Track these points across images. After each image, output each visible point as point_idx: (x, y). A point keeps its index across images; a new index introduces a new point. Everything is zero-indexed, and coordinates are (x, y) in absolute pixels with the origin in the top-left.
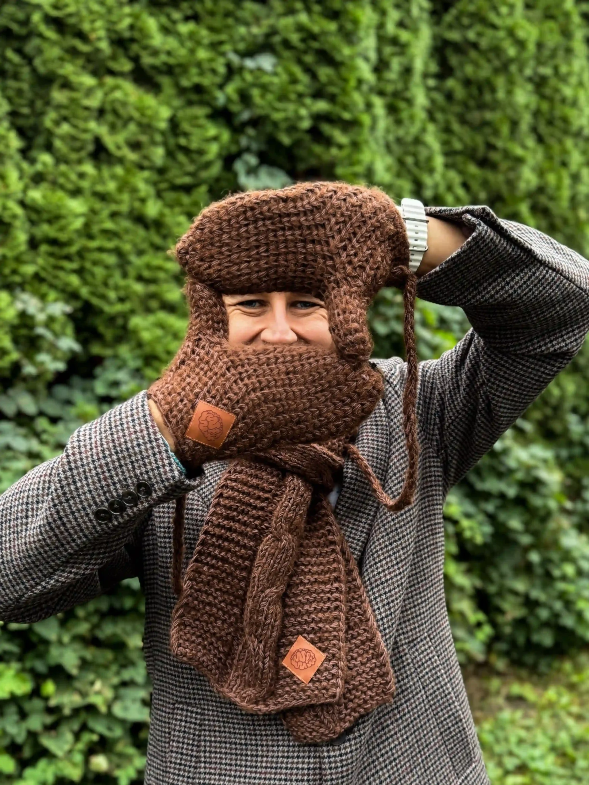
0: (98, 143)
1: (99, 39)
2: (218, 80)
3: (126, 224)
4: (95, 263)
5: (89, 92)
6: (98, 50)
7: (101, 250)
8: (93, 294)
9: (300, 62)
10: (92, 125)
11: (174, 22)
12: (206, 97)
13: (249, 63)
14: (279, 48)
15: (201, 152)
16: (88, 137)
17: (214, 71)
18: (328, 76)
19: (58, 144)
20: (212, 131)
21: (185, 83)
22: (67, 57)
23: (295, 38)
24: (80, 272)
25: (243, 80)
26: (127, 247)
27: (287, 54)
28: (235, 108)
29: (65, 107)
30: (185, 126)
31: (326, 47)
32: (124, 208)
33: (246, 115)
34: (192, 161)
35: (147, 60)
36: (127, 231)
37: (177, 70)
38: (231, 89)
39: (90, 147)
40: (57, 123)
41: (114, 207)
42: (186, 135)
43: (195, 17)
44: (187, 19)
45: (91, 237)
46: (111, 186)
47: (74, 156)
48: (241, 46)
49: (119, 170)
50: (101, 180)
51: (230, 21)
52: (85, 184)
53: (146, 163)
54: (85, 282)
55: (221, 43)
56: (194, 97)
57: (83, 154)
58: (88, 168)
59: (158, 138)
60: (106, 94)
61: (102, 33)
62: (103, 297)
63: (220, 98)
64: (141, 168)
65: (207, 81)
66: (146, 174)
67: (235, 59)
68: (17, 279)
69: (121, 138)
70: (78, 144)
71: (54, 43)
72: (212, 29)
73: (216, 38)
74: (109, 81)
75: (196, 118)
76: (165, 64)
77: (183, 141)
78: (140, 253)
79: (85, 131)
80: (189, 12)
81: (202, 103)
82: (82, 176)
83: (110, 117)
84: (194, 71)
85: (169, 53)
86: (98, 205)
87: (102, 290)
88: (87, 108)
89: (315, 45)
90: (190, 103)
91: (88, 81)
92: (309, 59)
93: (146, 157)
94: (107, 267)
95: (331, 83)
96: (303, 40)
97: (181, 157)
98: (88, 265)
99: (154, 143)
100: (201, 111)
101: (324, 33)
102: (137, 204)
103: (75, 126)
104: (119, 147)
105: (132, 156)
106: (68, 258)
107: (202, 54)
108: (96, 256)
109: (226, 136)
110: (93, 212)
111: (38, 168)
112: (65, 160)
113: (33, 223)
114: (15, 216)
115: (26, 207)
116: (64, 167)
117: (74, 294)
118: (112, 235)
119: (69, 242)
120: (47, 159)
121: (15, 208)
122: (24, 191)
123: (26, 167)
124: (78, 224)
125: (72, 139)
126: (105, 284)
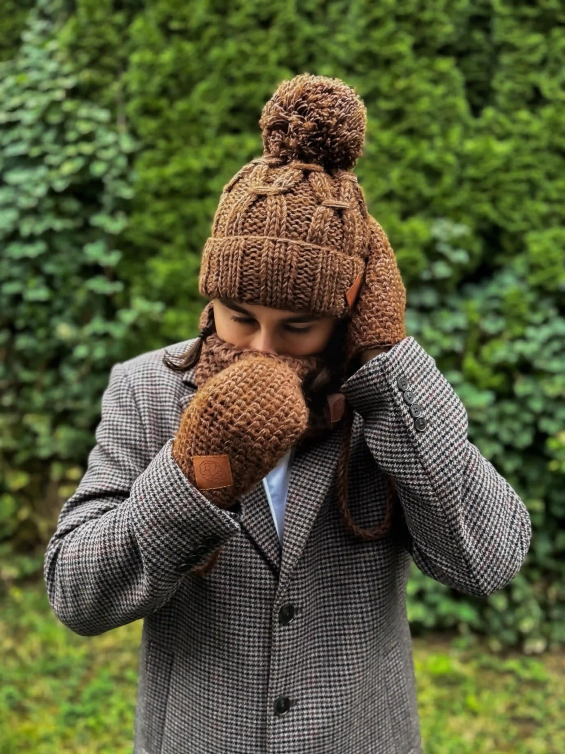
0: (536, 90)
3: (544, 156)
4: (507, 192)
5: (532, 49)
7: (515, 181)
10: (532, 76)
16: (527, 87)
19: (500, 99)
24: (493, 201)
26: (537, 175)
29: (511, 67)
32: (543, 143)
36: (542, 162)
39: (529, 97)
40: (502, 82)
41: (533, 144)
45: (508, 171)
46: (536, 126)
47: (512, 106)
49: (548, 111)
52: (516, 128)
54: (496, 208)
58: (524, 115)
62: (510, 220)
68: (440, 210)
69: (557, 81)
74: (557, 32)
78: (552, 178)
79: (523, 83)
82: (515, 122)
83: (551, 65)
86: (521, 143)
87: (508, 213)
88: (529, 64)
91: (535, 39)
94: (518, 195)
98: (500, 194)
102: (557, 139)
103: (515, 81)
104: (552, 91)
106: (484, 191)
110: (517, 151)
111: (481, 122)
112: (506, 112)
113: (463, 166)
114: (447, 164)
115: (459, 155)
116: (502, 118)
117: (484, 218)
118: (527, 167)
119: (485, 178)
120: (489, 113)
121: (450, 158)
122: (461, 143)
123: (473, 123)
124: (496, 163)
125: (513, 92)
126: (513, 208)
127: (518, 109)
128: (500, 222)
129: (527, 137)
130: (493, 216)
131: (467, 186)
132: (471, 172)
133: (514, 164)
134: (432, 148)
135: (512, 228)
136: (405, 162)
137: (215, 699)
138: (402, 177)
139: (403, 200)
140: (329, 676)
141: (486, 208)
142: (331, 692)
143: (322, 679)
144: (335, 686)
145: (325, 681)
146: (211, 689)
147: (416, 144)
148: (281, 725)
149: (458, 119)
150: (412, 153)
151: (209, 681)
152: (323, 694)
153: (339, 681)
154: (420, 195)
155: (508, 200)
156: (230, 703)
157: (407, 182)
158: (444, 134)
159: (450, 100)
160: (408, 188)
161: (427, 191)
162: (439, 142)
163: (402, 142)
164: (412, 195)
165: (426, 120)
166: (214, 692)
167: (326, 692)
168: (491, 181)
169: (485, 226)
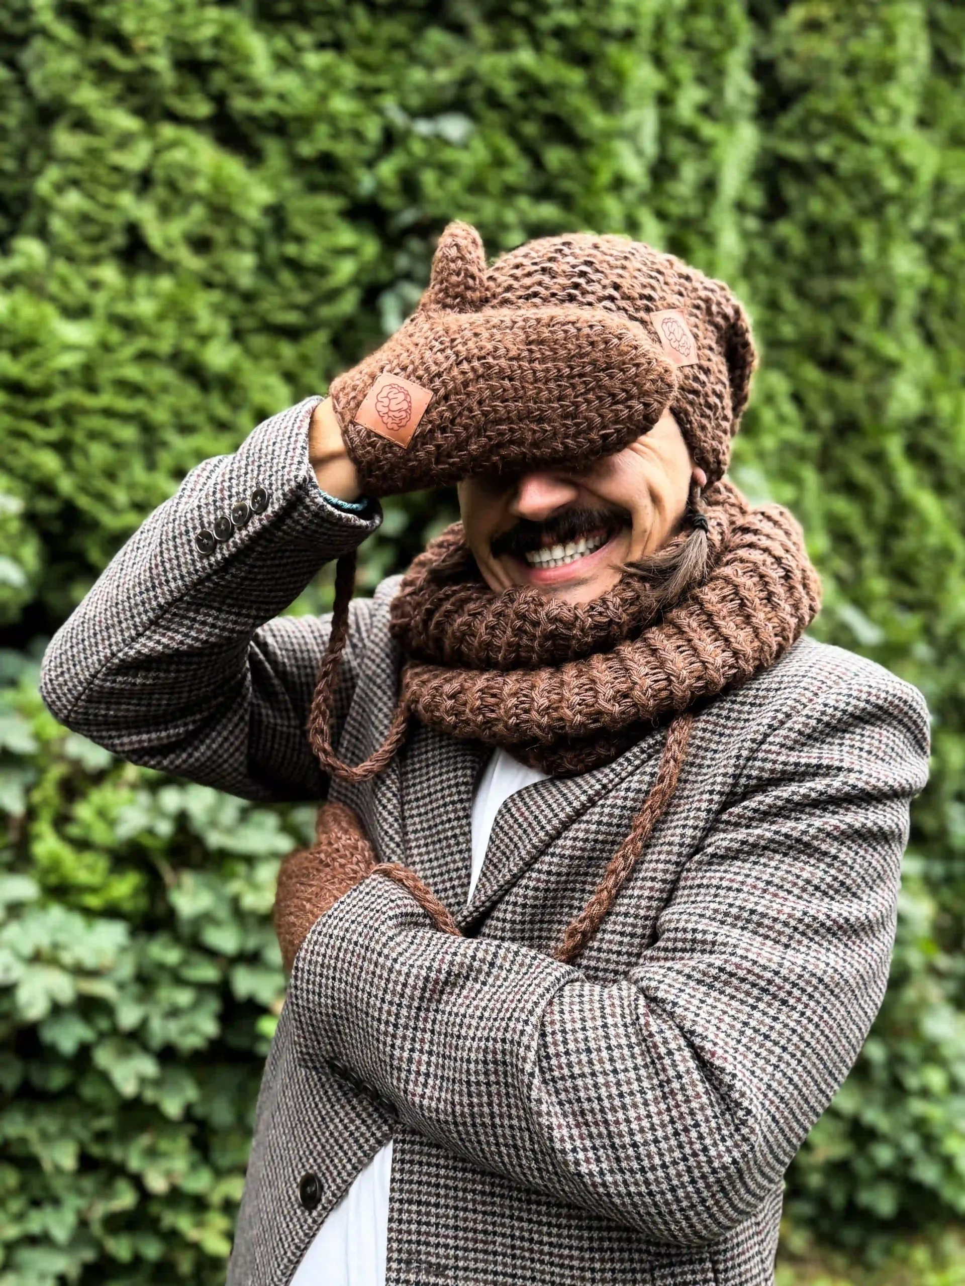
0: (133, 230)
1: (151, 50)
2: (366, 152)
3: (164, 375)
4: (93, 435)
5: (124, 141)
6: (147, 72)
7: (108, 413)
8: (84, 489)
9: (514, 133)
10: (126, 199)
11: (299, 49)
12: (339, 178)
13: (423, 127)
14: (479, 107)
15: (322, 271)
16: (115, 219)
17: (358, 136)
18: (562, 162)
19: (57, 224)
20: (346, 237)
21: (306, 149)
22: (90, 75)
23: (508, 89)
24: (63, 447)
25: (409, 153)
26: (160, 415)
27: (492, 116)
28: (391, 201)
29: (78, 162)
30: (299, 224)
31: (563, 112)
32: (164, 347)
33: (408, 216)
34: (305, 287)
35: (240, 103)
36: (165, 388)
37: (293, 128)
38: (387, 169)
39: (119, 240)
40: (59, 189)
41: (142, 343)
42: (299, 239)
43: (337, 45)
44: (321, 46)
45: (92, 388)
46: (145, 308)
47: (85, 250)
48: (415, 101)
49: (165, 284)
50: (129, 296)
51: (398, 57)
52: (99, 300)
53: (217, 277)
54: (69, 467)
55: (378, 91)
56: (320, 177)
57: (103, 248)
58: (109, 273)
59: (246, 237)
60: (157, 152)
61: (157, 41)
62: (102, 498)
63: (366, 183)
64: (209, 285)
65: (343, 149)
66: (216, 296)
67: (398, 118)
69: (177, 228)
70: (93, 230)
71: (67, 49)
72: (364, 66)
73: (371, 81)
74: (168, 131)
75: (321, 212)
76: (273, 114)
77: (291, 249)
78: (186, 429)
79: (109, 207)
80: (327, 36)
81: (335, 189)
82: (95, 285)
83: (161, 192)
84: (322, 130)
85: (282, 97)
86: (115, 336)
87: (101, 484)
88: (116, 169)
89: (544, 106)
90: (313, 188)
91: (124, 121)
92: (530, 129)
93: (219, 267)
94: (117, 446)
95: (565, 173)
96: (522, 95)
97: (286, 277)
98: (79, 437)
99: (235, 244)
100: (330, 204)
101: (561, 86)
102: (189, 344)
103: (91, 197)
104: (170, 244)
105: (192, 262)
106: (42, 419)
107: (341, 104)
108: (97, 423)
109: (371, 248)
110: (105, 347)
111: (15, 264)
116: (61, 267)
117: (45, 486)
118: (133, 389)
119: (45, 391)
120: (31, 248)
124: (66, 361)
125: (85, 218)
126: (111, 475)
127: (95, 260)
128: (84, 502)
129: (125, 325)
130: (66, 485)
133: (104, 375)
135: (111, 521)
141: (49, 462)
155: (100, 453)
168: (55, 402)
169: (44, 505)
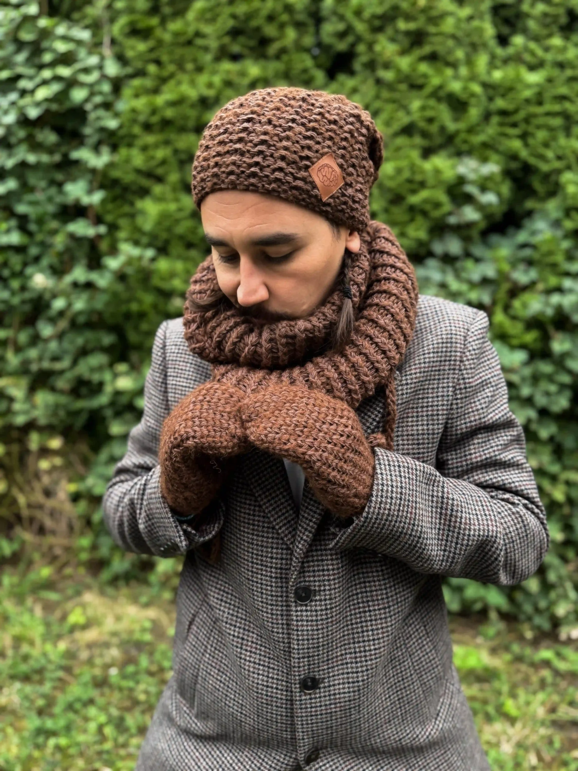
4: (539, 127)
7: (548, 114)
8: (532, 154)
16: (561, 10)
19: (532, 24)
24: (524, 137)
39: (563, 21)
41: (568, 73)
45: (540, 103)
46: (571, 54)
47: (544, 32)
50: (563, 50)
52: (549, 56)
54: (526, 145)
57: (554, 28)
58: (557, 41)
62: (542, 157)
68: (465, 147)
70: (548, 20)
82: (548, 49)
86: (556, 72)
87: (541, 150)
94: (551, 129)
98: (531, 129)
106: (514, 125)
108: (542, 120)
110: (550, 80)
111: (510, 50)
112: (537, 39)
113: (491, 99)
114: (473, 95)
115: (485, 85)
116: (532, 45)
117: (514, 157)
119: (516, 111)
120: (518, 40)
121: (477, 88)
122: (489, 73)
123: (500, 51)
124: (528, 93)
125: (545, 15)
126: (546, 145)
127: (550, 35)
128: (532, 161)
129: (561, 66)
130: (524, 154)
131: (495, 120)
132: (500, 103)
133: (547, 95)
134: (456, 77)
135: (545, 167)
136: (428, 90)
137: (247, 668)
138: (423, 108)
139: (425, 134)
140: (355, 653)
141: (516, 144)
142: (357, 668)
143: (348, 656)
144: (361, 662)
145: (351, 658)
146: (243, 656)
147: (439, 72)
148: (308, 701)
149: (485, 45)
150: (436, 81)
151: (241, 648)
152: (350, 670)
153: (365, 656)
154: (443, 129)
155: (541, 135)
156: (261, 672)
157: (429, 113)
158: (470, 62)
159: (476, 23)
160: (431, 120)
161: (452, 126)
162: (463, 71)
163: (424, 68)
164: (434, 128)
165: (450, 43)
166: (245, 660)
167: (352, 668)
168: (522, 115)
169: (514, 165)
